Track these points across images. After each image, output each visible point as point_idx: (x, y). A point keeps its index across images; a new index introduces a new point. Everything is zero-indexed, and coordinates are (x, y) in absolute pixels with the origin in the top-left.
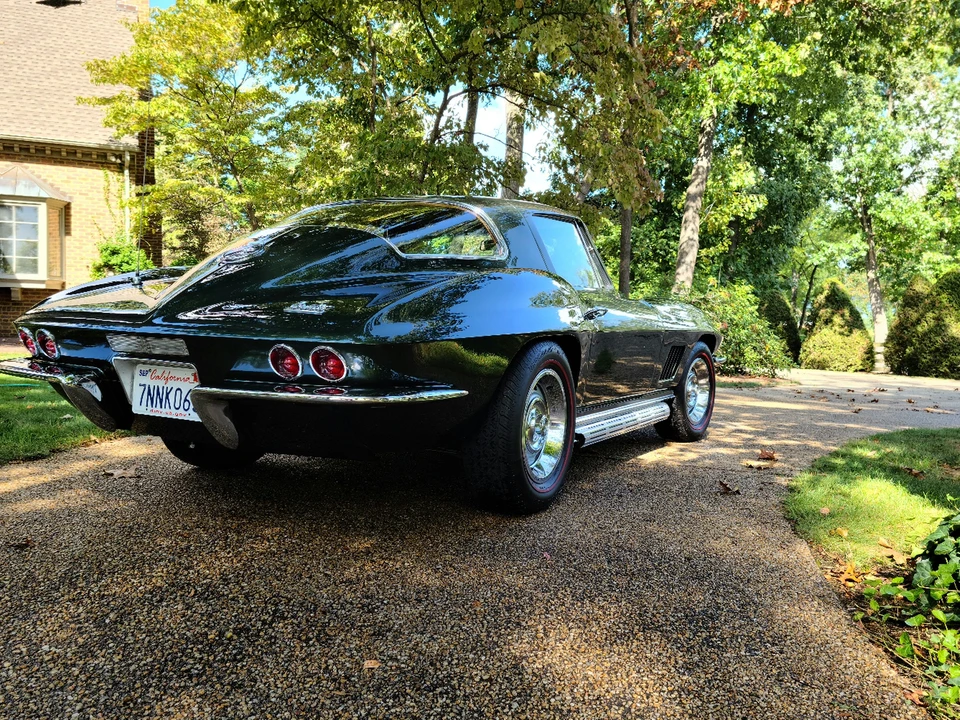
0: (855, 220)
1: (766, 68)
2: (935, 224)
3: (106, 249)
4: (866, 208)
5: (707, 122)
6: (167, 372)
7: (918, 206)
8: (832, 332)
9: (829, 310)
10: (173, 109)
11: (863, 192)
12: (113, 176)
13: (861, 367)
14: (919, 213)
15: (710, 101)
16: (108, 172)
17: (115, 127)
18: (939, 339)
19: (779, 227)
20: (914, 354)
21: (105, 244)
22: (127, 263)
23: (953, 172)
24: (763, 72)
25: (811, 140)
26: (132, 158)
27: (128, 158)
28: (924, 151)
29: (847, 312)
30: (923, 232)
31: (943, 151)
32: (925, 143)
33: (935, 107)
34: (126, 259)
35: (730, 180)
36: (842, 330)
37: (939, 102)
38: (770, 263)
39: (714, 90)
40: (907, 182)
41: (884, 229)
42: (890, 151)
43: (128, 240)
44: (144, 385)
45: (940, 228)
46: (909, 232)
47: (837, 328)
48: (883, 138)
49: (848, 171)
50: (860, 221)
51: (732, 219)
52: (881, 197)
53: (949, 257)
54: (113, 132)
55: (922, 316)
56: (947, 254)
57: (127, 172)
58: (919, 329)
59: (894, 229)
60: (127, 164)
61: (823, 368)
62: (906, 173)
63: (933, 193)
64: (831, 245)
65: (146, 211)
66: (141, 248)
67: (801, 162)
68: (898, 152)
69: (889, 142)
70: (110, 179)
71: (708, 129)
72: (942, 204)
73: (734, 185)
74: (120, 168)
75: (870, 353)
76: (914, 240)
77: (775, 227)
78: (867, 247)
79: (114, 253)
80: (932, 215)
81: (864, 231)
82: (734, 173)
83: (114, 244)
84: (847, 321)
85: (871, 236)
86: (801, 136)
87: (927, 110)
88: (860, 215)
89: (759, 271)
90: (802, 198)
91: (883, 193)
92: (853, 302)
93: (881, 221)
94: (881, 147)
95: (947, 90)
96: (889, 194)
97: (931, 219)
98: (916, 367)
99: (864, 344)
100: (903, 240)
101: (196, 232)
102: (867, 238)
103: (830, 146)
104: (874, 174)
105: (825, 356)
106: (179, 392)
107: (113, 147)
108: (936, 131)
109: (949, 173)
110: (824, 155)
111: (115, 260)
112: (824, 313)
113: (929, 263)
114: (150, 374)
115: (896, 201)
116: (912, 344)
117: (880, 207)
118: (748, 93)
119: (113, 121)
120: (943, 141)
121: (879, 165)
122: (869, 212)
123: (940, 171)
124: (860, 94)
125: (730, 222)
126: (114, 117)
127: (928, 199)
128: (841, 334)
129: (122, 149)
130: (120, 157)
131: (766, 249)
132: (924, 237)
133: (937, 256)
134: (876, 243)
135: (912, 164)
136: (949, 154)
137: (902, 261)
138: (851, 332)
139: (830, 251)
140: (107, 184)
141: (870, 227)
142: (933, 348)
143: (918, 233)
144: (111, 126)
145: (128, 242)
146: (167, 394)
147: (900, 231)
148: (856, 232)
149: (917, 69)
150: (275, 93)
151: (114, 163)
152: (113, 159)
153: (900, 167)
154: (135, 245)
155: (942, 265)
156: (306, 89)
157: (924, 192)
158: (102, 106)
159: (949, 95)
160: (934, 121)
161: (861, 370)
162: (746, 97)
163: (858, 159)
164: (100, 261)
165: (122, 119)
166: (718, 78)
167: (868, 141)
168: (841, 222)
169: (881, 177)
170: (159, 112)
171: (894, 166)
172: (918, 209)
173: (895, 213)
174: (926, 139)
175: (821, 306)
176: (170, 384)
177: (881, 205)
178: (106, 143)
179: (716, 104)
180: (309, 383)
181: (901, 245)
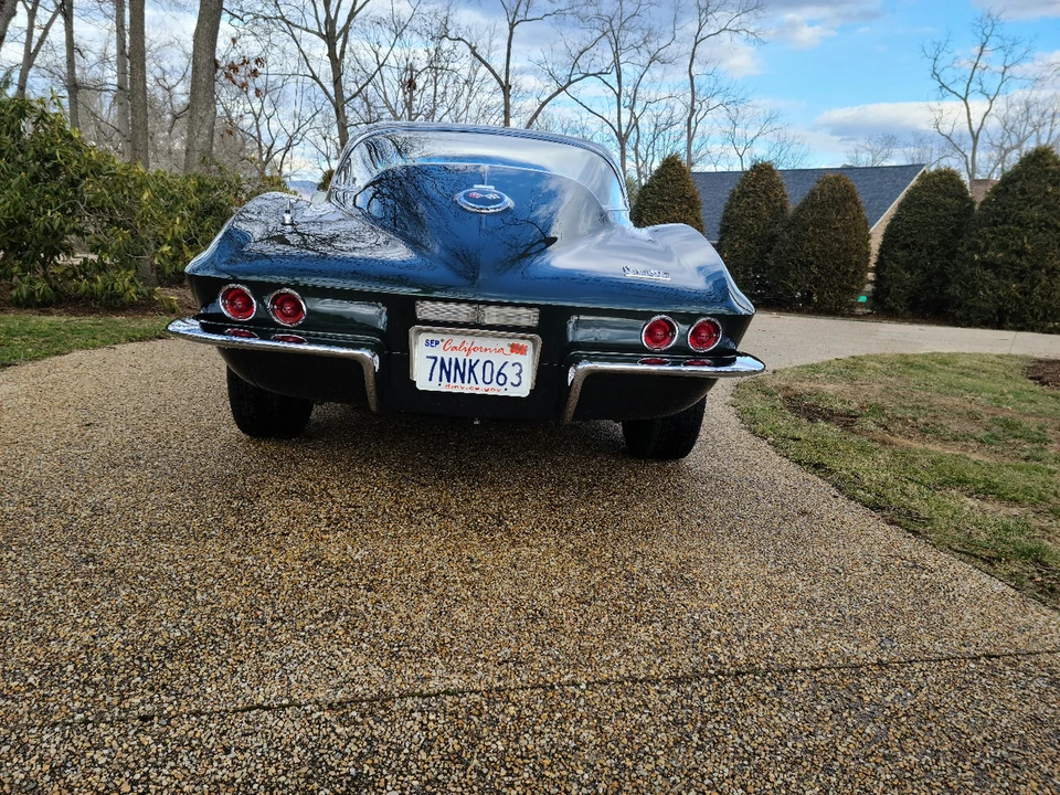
6: (469, 342)
44: (435, 358)
106: (488, 365)
114: (442, 344)
146: (472, 368)
176: (474, 357)
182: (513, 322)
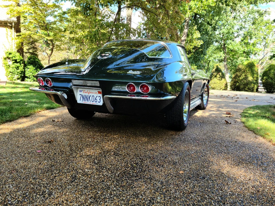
0: (221, 48)
1: (204, 3)
2: (243, 49)
3: (7, 53)
4: (224, 44)
5: (187, 19)
6: (89, 91)
7: (238, 44)
8: (217, 79)
9: (216, 73)
10: (28, 9)
11: (224, 40)
12: (8, 30)
13: (224, 89)
14: (238, 46)
15: (188, 12)
16: (7, 29)
17: (10, 15)
18: (245, 81)
19: (202, 50)
20: (239, 85)
21: (7, 51)
22: (14, 57)
23: (248, 35)
24: (204, 4)
25: (211, 25)
26: (15, 25)
27: (14, 24)
28: (241, 29)
29: (221, 74)
30: (240, 51)
31: (246, 29)
32: (241, 26)
33: (244, 16)
34: (14, 56)
35: (194, 36)
36: (219, 79)
37: (245, 15)
38: (199, 60)
39: (189, 9)
40: (236, 37)
41: (229, 50)
42: (232, 28)
43: (14, 49)
44: (81, 95)
45: (244, 50)
46: (236, 51)
47: (218, 78)
48: (230, 25)
49: (220, 34)
50: (223, 48)
51: (194, 47)
52: (229, 42)
53: (246, 59)
54: (9, 16)
55: (241, 75)
56: (245, 58)
57: (13, 29)
58: (240, 78)
59: (232, 51)
60: (13, 26)
61: (214, 89)
62: (236, 35)
63: (242, 41)
64: (215, 55)
65: (20, 41)
66: (18, 52)
67: (209, 31)
68: (234, 29)
69: (232, 26)
70: (8, 31)
71: (187, 21)
72: (245, 44)
73: (194, 37)
74: (11, 27)
75: (226, 85)
76: (237, 54)
77: (201, 50)
78: (225, 55)
79: (10, 54)
80: (242, 47)
81: (224, 51)
82: (195, 34)
83: (10, 51)
84: (221, 76)
85: (226, 53)
86: (208, 23)
87: (242, 17)
88: (223, 47)
89: (196, 62)
90: (209, 42)
91: (229, 40)
92: (222, 71)
93: (229, 48)
94: (229, 27)
95: (248, 12)
96: (231, 41)
97: (242, 48)
98: (239, 89)
99: (225, 83)
100: (234, 54)
101: (34, 48)
102: (224, 53)
103: (216, 27)
104: (227, 35)
105: (214, 86)
106: (93, 97)
107: (9, 21)
108: (244, 23)
109: (247, 35)
110: (214, 29)
111: (10, 56)
112: (215, 74)
113: (241, 60)
114: (83, 91)
115: (232, 42)
116: (238, 82)
117: (228, 44)
118: (199, 11)
119: (10, 13)
120: (246, 26)
121: (228, 33)
122: (225, 46)
123: (245, 34)
124: (226, 12)
125: (193, 48)
126: (10, 12)
127: (241, 42)
128: (219, 80)
129: (12, 21)
130: (11, 24)
131: (198, 56)
132: (239, 53)
133: (243, 58)
134: (227, 54)
135: (237, 32)
136: (247, 29)
137: (233, 59)
138: (222, 79)
139: (214, 56)
140: (7, 32)
141: (225, 50)
142: (244, 83)
143: (238, 52)
144: (9, 14)
145: (14, 51)
146: (89, 97)
147: (233, 51)
148: (222, 51)
149: (241, 5)
150: (58, 5)
151: (9, 26)
152: (9, 25)
153: (234, 33)
154: (16, 51)
155: (244, 61)
156: (75, 5)
157: (240, 40)
158: (5, 8)
159: (248, 13)
160: (244, 20)
161: (224, 90)
162: (198, 12)
163: (223, 31)
164: (6, 56)
165: (13, 12)
166: (191, 6)
167: (226, 26)
168: (218, 48)
169: (229, 36)
170: (24, 10)
171: (233, 33)
172: (238, 45)
173: (232, 46)
174: (242, 25)
175: (214, 72)
176: (90, 94)
177: (229, 44)
178: (6, 20)
179: (190, 13)
180: (138, 94)
181: (233, 55)
182: (93, 85)
